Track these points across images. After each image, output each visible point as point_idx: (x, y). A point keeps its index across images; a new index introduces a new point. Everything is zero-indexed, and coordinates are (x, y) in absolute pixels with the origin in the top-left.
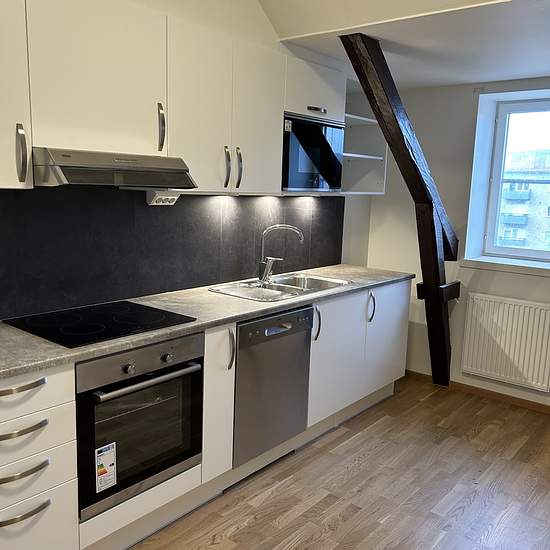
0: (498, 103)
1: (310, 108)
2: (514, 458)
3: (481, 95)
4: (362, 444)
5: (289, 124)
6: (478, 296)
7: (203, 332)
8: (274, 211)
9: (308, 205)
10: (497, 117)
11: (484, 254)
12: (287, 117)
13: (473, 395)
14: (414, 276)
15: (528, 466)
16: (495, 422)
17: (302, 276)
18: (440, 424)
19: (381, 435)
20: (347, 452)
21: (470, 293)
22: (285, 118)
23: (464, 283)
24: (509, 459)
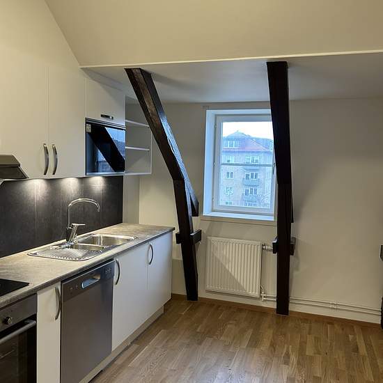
0: (216, 116)
1: (102, 116)
2: (247, 346)
3: (207, 111)
4: (150, 355)
5: (89, 127)
6: (213, 238)
7: (36, 294)
8: (75, 188)
9: (99, 182)
10: (215, 125)
11: (213, 211)
12: (88, 122)
13: (214, 305)
14: (174, 229)
15: (257, 350)
16: (231, 322)
17: (98, 235)
18: (198, 330)
19: (162, 345)
20: (141, 364)
21: (209, 237)
22: (86, 123)
23: (204, 231)
24: (245, 347)
